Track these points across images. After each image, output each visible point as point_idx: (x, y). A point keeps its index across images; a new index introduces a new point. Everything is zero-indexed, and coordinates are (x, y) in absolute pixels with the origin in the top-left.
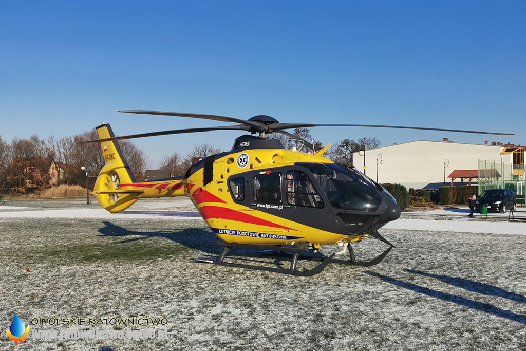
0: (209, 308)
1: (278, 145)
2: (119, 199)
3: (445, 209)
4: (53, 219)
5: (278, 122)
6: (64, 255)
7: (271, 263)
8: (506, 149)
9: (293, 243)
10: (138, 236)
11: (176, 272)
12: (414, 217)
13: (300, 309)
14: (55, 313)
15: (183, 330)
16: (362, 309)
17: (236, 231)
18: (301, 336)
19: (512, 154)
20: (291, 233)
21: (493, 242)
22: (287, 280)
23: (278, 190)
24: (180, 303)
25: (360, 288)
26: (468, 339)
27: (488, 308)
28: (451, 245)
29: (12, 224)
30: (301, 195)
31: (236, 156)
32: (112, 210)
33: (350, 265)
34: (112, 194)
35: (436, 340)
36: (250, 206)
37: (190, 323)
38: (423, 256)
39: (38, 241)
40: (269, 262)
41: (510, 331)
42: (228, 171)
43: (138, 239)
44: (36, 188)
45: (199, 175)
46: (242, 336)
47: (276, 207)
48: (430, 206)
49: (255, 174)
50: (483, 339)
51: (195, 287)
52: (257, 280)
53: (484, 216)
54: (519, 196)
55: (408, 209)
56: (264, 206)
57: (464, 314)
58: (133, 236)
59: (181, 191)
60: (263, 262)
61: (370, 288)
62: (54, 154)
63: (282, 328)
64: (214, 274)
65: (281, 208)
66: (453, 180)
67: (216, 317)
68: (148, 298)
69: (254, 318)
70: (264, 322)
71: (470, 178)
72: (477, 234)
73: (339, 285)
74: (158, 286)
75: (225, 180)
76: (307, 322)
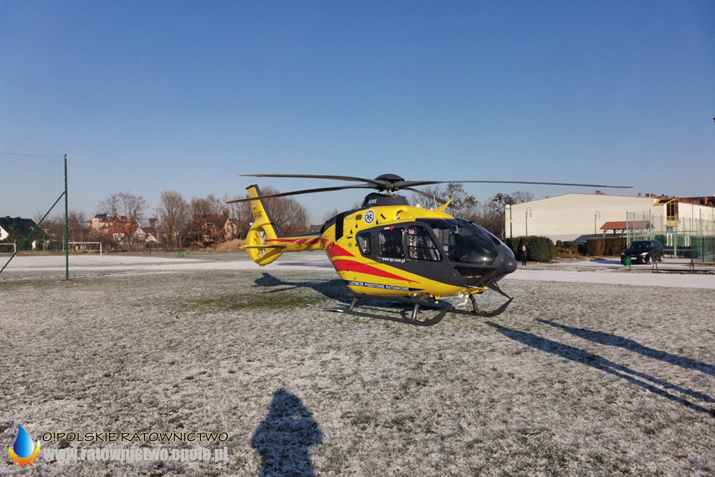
0: (321, 355)
1: (403, 201)
2: (267, 252)
3: (591, 261)
4: (220, 270)
5: (403, 180)
6: (214, 304)
7: (397, 313)
8: (659, 200)
9: (415, 295)
10: (288, 286)
11: (307, 321)
12: (557, 268)
13: (406, 357)
14: (184, 357)
15: (289, 375)
16: (464, 359)
17: (364, 283)
18: (395, 383)
19: (665, 205)
20: (413, 286)
21: (626, 294)
22: (406, 330)
23: (400, 245)
24: (297, 350)
25: (473, 337)
26: (558, 390)
27: (591, 360)
28: (582, 296)
29: (183, 275)
30: (422, 249)
31: (364, 213)
32: (261, 263)
33: (473, 315)
34: (261, 249)
35: (525, 391)
36: (376, 260)
37: (298, 368)
38: (549, 307)
39: (198, 291)
40: (396, 312)
41: (603, 384)
42: (357, 227)
43: (286, 289)
44: (213, 242)
45: (331, 231)
46: (339, 381)
47: (399, 260)
48: (577, 258)
49: (380, 229)
50: (572, 390)
51: (317, 335)
52: (378, 328)
53: (627, 267)
54: (669, 247)
55: (553, 260)
56: (388, 259)
57: (564, 365)
58: (283, 286)
59: (317, 246)
60: (390, 312)
61: (483, 338)
62: (228, 212)
63: (381, 374)
64: (340, 323)
65: (403, 261)
66: (605, 231)
67: (324, 364)
68: (271, 344)
69: (359, 365)
70: (366, 369)
71: (623, 229)
72: (615, 285)
73: (454, 335)
74: (284, 333)
75: (354, 235)
76: (407, 370)
